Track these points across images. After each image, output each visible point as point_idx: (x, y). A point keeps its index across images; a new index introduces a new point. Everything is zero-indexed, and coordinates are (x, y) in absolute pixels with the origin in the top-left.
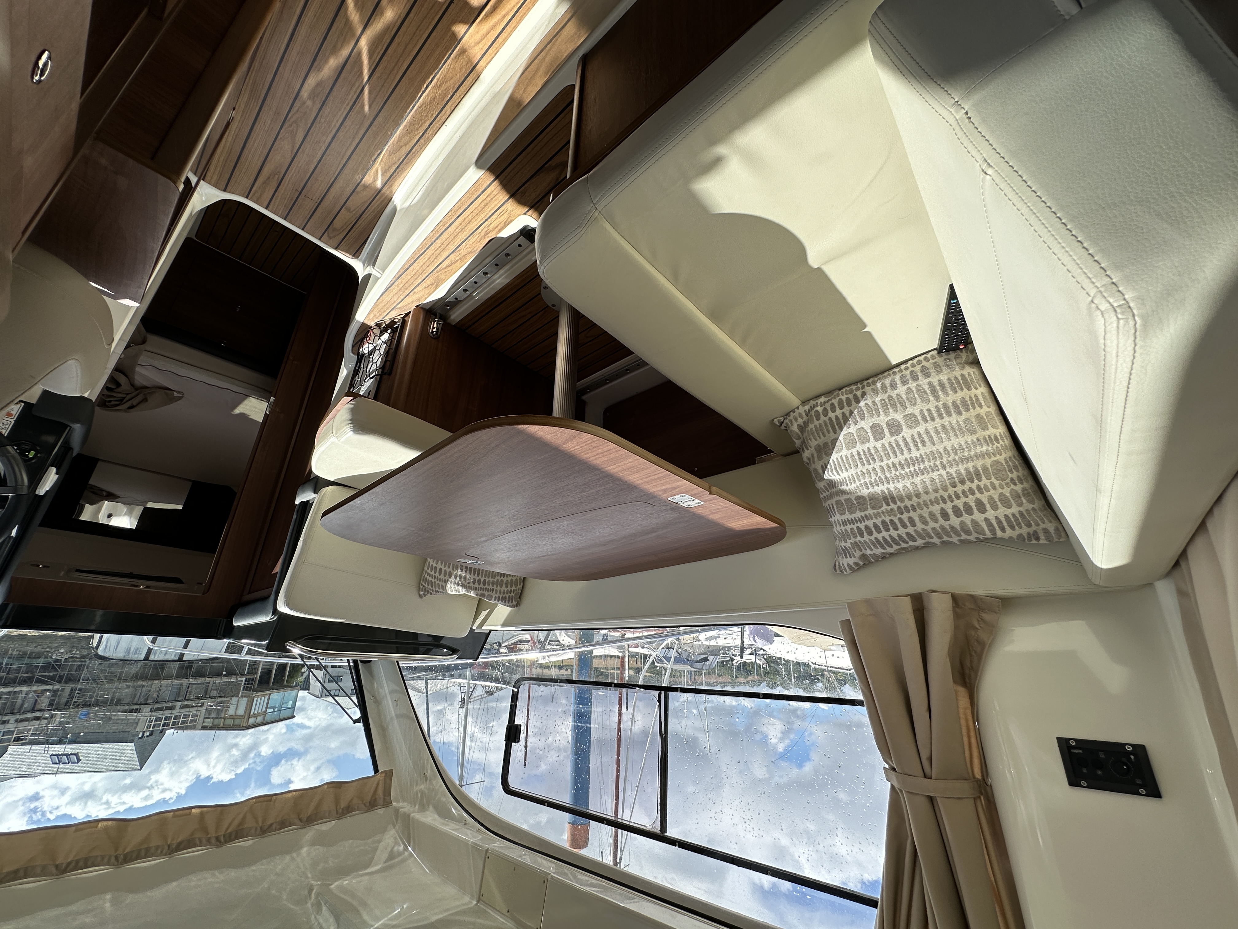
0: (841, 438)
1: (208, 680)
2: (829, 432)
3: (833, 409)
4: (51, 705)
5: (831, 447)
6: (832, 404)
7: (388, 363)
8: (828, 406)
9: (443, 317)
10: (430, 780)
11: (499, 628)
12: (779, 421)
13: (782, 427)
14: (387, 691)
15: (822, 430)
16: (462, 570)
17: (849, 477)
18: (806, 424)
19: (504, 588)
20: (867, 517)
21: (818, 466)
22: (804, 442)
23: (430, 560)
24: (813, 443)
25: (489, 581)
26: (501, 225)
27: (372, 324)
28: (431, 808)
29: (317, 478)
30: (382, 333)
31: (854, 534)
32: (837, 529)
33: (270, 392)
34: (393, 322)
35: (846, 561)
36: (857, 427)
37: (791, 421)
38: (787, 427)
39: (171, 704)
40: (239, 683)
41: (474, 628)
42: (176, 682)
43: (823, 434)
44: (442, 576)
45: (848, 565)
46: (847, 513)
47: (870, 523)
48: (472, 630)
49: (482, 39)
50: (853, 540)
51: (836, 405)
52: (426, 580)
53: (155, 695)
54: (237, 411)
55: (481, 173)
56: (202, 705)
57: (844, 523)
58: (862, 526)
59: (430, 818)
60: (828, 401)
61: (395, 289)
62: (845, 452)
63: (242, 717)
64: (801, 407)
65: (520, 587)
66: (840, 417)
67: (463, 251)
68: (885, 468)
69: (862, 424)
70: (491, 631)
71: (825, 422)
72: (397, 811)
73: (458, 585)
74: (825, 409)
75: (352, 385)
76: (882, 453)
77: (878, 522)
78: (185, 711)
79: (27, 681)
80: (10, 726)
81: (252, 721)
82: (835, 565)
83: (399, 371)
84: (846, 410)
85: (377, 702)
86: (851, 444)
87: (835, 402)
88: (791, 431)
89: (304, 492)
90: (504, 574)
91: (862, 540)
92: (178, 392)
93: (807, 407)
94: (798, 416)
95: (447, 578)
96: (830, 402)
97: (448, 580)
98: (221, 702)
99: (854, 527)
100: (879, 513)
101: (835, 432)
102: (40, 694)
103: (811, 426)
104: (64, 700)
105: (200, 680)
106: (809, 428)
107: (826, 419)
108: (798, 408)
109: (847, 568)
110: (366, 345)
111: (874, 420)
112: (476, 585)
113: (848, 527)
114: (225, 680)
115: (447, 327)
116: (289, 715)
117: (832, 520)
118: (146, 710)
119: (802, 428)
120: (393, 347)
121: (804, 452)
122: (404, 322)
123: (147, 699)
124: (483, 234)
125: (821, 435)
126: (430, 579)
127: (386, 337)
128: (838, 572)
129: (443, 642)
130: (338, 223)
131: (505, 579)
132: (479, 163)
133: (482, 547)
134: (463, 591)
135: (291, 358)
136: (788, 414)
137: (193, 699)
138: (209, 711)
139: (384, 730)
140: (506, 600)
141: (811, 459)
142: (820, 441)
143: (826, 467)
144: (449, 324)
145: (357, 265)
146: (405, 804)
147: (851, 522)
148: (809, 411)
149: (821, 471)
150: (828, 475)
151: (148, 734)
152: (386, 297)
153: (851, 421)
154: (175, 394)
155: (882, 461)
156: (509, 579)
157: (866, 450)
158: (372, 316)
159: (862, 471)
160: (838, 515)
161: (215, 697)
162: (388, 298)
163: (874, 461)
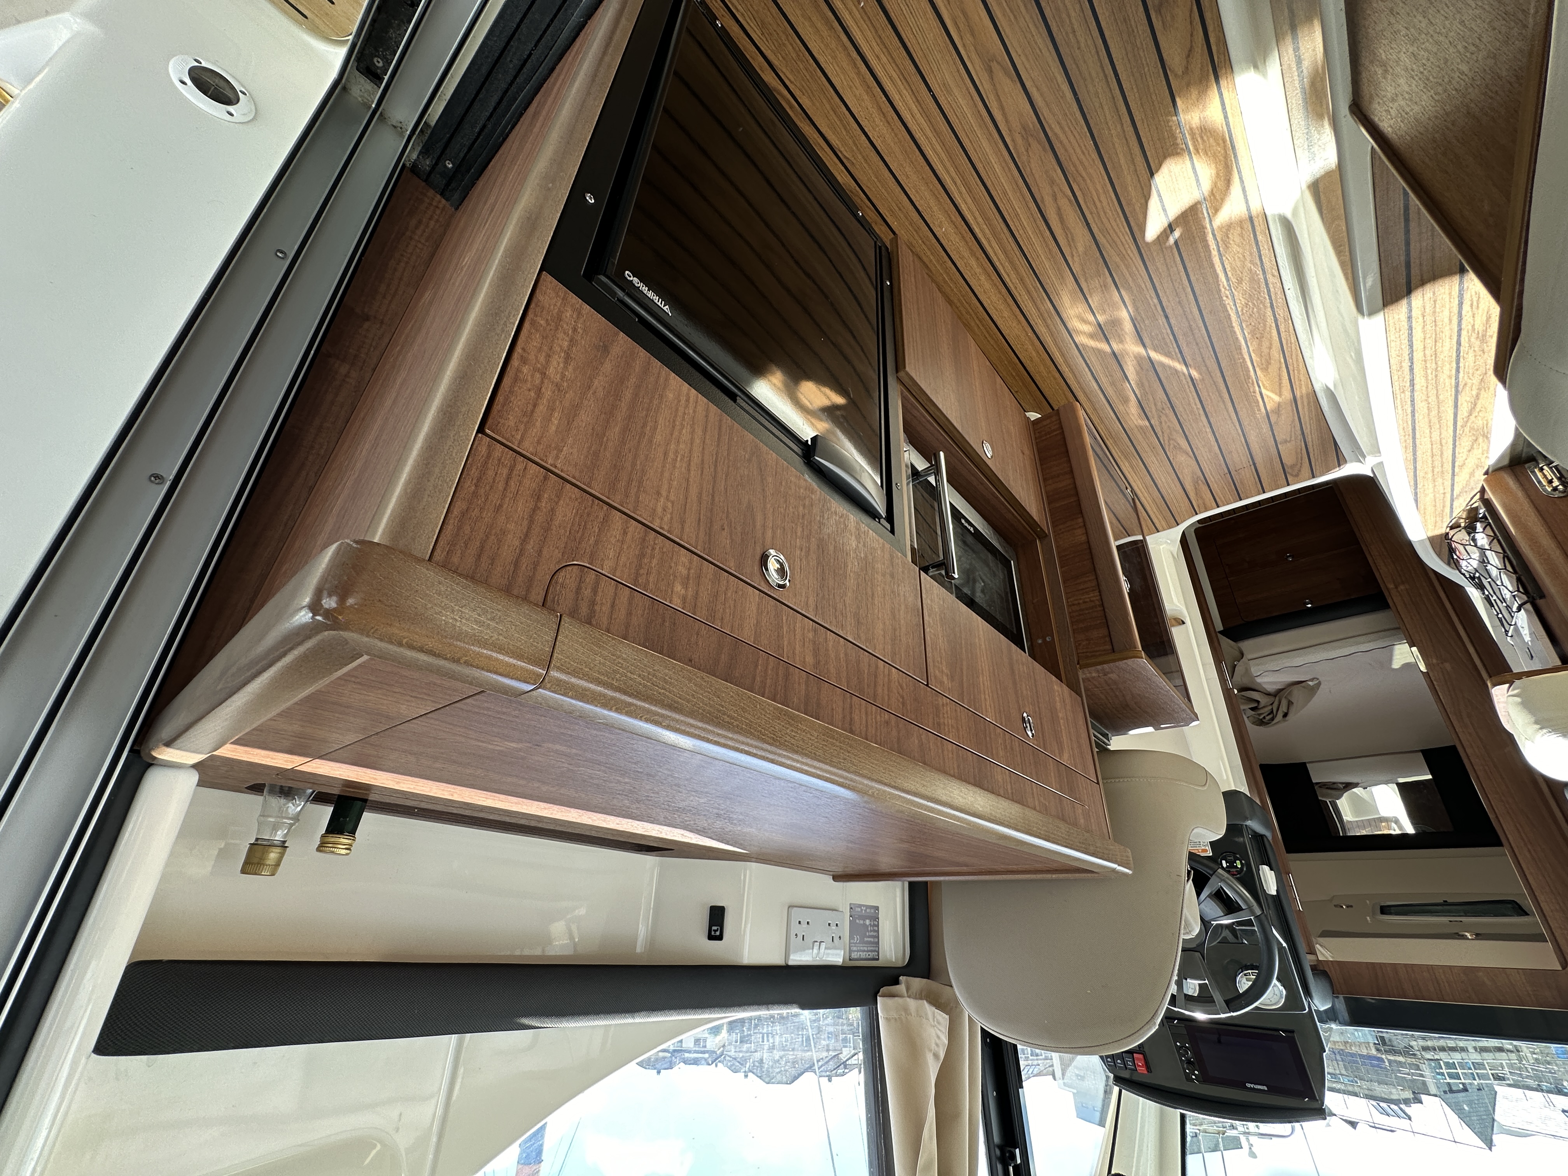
27: (1444, 530)
30: (1470, 534)
33: (1406, 633)
34: (1472, 512)
55: (1379, 316)
61: (1426, 484)
92: (1312, 680)
110: (1464, 563)
122: (1487, 503)
127: (1479, 534)
132: (1367, 314)
135: (1391, 585)
152: (1427, 500)
154: (1310, 683)
158: (1433, 525)
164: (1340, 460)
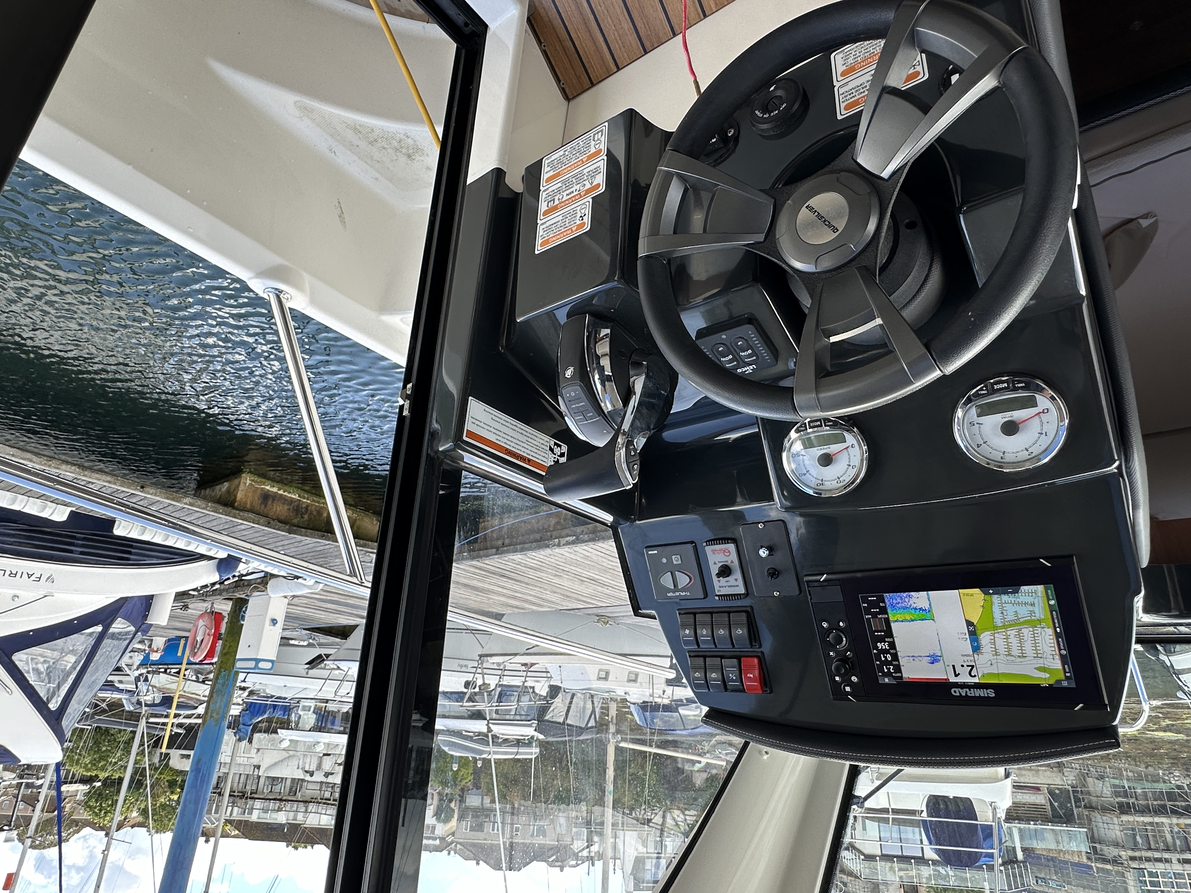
92: (1145, 216)
154: (1145, 223)
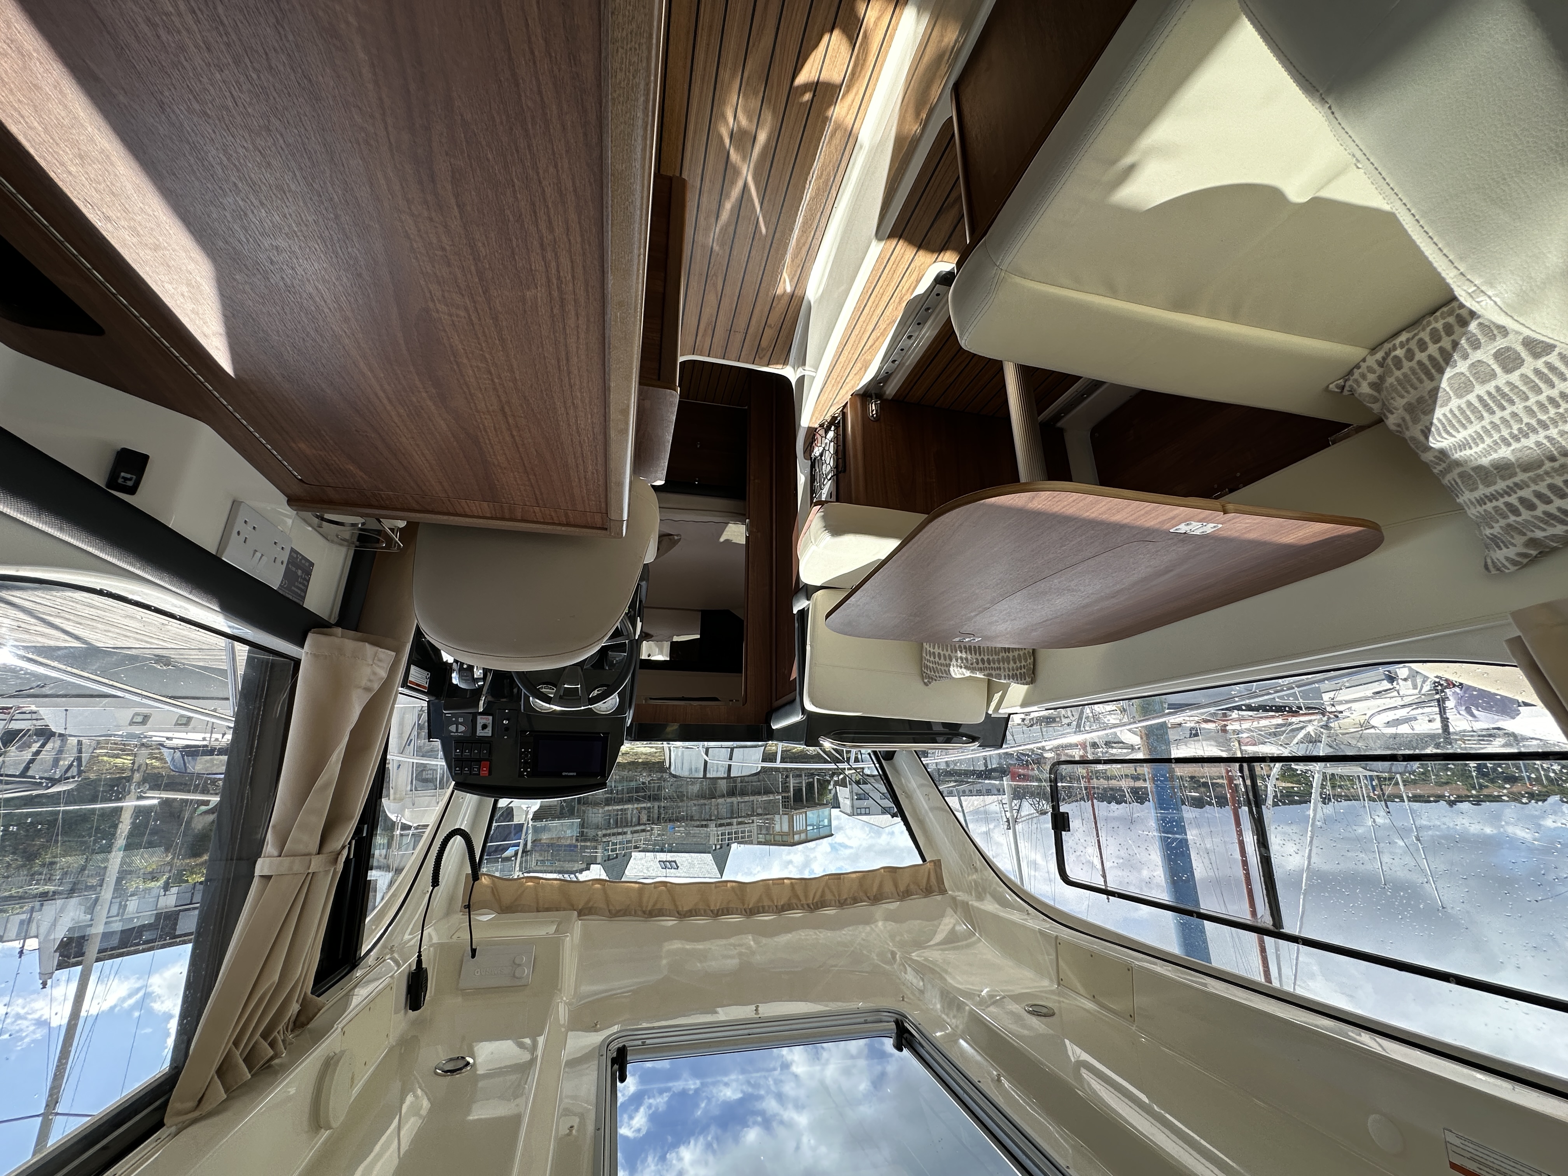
0: (1444, 384)
1: (752, 798)
2: (1421, 381)
3: (1422, 346)
4: (648, 820)
5: (1430, 402)
6: (1421, 340)
7: (840, 461)
8: (1413, 345)
9: (879, 396)
10: (981, 871)
11: (1018, 709)
12: (1337, 386)
13: (1346, 393)
14: (915, 786)
15: (1409, 381)
16: (961, 652)
17: (1471, 436)
18: (1382, 378)
19: (1012, 664)
20: (1519, 486)
21: (1415, 431)
22: (1384, 404)
23: (926, 646)
24: (1400, 402)
25: (993, 659)
26: (913, 285)
27: (817, 426)
28: (988, 896)
29: (806, 586)
30: (826, 432)
31: (1501, 514)
32: (1473, 512)
33: (744, 515)
34: (834, 418)
35: (1500, 555)
36: (1469, 362)
37: (1356, 381)
38: (1352, 391)
39: (729, 821)
40: (775, 802)
41: (990, 712)
42: (729, 800)
43: (1412, 386)
44: (942, 661)
45: (1507, 559)
46: (1481, 486)
47: (1526, 493)
48: (988, 715)
49: (849, 110)
50: (1502, 523)
51: (1427, 339)
52: (927, 667)
53: (716, 813)
54: (722, 540)
55: (882, 244)
56: (753, 822)
57: (1481, 502)
58: (1513, 499)
59: (989, 906)
60: (1413, 338)
61: (829, 386)
62: (1455, 403)
63: (787, 834)
64: (1369, 358)
65: (1030, 661)
66: (1437, 355)
67: (882, 325)
68: (1535, 408)
69: (1477, 356)
70: (1010, 715)
71: (1412, 370)
72: (954, 899)
73: (961, 667)
74: (1409, 351)
75: (813, 491)
76: (1524, 388)
77: (1542, 488)
78: (741, 828)
79: (630, 801)
80: (629, 836)
81: (797, 837)
82: (1486, 562)
83: (852, 466)
84: (1446, 343)
85: (909, 797)
86: (1464, 388)
87: (1425, 335)
88: (1360, 394)
89: (798, 600)
90: (1009, 649)
91: (1519, 519)
92: (677, 535)
93: (1379, 355)
94: (1366, 371)
95: (948, 662)
96: (1417, 338)
97: (950, 665)
98: (767, 819)
99: (1500, 503)
100: (1539, 476)
101: (1431, 378)
102: (640, 810)
103: (1390, 380)
104: (656, 816)
105: (746, 799)
106: (1387, 384)
107: (1414, 364)
108: (1364, 360)
109: (1506, 563)
110: (816, 449)
111: (1496, 344)
112: (981, 665)
113: (1489, 506)
114: (765, 798)
115: (886, 405)
116: (828, 833)
117: (1460, 500)
118: (712, 825)
119: (1377, 386)
120: (841, 443)
121: (1387, 418)
122: (844, 414)
123: (710, 816)
124: (897, 300)
125: (1410, 389)
126: (931, 665)
127: (831, 434)
128: (1494, 572)
129: (961, 730)
130: (764, 343)
131: (1011, 655)
132: (879, 236)
133: (975, 622)
134: (968, 674)
135: (752, 478)
136: (1350, 373)
137: (744, 817)
138: (760, 828)
139: (921, 823)
140: (1020, 678)
141: (1402, 425)
142: (1411, 396)
143: (1429, 430)
144: (887, 400)
145: (790, 373)
146: (960, 893)
147: (1492, 498)
148: (1384, 359)
149: (1422, 438)
150: (1437, 442)
151: (718, 847)
152: (823, 398)
153: (1456, 356)
154: (676, 538)
155: (1527, 399)
156: (1016, 654)
157: (1493, 391)
158: (814, 419)
159: (1492, 422)
160: (1467, 492)
161: (761, 815)
162: (825, 398)
163: (1512, 402)
164: (785, 362)
